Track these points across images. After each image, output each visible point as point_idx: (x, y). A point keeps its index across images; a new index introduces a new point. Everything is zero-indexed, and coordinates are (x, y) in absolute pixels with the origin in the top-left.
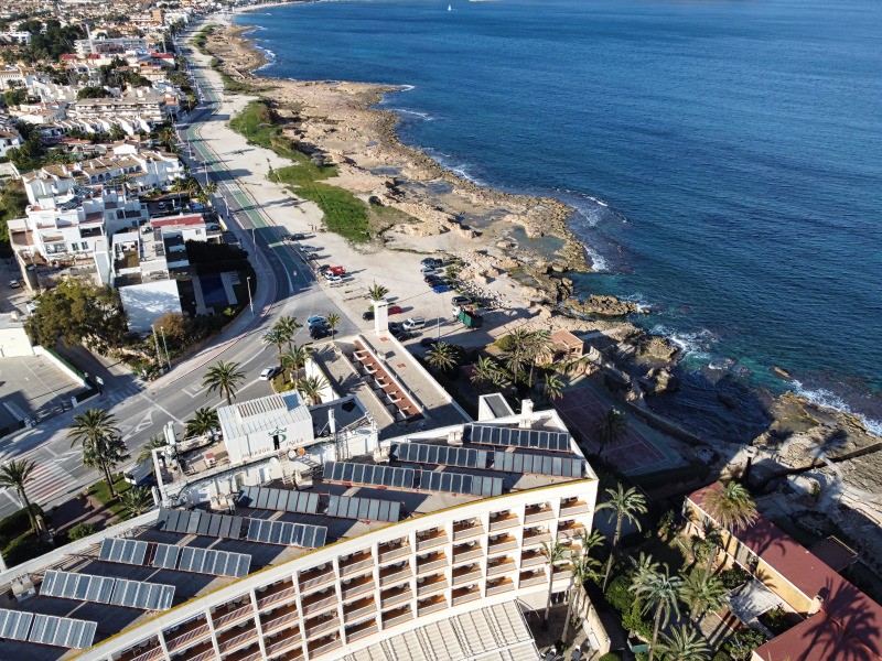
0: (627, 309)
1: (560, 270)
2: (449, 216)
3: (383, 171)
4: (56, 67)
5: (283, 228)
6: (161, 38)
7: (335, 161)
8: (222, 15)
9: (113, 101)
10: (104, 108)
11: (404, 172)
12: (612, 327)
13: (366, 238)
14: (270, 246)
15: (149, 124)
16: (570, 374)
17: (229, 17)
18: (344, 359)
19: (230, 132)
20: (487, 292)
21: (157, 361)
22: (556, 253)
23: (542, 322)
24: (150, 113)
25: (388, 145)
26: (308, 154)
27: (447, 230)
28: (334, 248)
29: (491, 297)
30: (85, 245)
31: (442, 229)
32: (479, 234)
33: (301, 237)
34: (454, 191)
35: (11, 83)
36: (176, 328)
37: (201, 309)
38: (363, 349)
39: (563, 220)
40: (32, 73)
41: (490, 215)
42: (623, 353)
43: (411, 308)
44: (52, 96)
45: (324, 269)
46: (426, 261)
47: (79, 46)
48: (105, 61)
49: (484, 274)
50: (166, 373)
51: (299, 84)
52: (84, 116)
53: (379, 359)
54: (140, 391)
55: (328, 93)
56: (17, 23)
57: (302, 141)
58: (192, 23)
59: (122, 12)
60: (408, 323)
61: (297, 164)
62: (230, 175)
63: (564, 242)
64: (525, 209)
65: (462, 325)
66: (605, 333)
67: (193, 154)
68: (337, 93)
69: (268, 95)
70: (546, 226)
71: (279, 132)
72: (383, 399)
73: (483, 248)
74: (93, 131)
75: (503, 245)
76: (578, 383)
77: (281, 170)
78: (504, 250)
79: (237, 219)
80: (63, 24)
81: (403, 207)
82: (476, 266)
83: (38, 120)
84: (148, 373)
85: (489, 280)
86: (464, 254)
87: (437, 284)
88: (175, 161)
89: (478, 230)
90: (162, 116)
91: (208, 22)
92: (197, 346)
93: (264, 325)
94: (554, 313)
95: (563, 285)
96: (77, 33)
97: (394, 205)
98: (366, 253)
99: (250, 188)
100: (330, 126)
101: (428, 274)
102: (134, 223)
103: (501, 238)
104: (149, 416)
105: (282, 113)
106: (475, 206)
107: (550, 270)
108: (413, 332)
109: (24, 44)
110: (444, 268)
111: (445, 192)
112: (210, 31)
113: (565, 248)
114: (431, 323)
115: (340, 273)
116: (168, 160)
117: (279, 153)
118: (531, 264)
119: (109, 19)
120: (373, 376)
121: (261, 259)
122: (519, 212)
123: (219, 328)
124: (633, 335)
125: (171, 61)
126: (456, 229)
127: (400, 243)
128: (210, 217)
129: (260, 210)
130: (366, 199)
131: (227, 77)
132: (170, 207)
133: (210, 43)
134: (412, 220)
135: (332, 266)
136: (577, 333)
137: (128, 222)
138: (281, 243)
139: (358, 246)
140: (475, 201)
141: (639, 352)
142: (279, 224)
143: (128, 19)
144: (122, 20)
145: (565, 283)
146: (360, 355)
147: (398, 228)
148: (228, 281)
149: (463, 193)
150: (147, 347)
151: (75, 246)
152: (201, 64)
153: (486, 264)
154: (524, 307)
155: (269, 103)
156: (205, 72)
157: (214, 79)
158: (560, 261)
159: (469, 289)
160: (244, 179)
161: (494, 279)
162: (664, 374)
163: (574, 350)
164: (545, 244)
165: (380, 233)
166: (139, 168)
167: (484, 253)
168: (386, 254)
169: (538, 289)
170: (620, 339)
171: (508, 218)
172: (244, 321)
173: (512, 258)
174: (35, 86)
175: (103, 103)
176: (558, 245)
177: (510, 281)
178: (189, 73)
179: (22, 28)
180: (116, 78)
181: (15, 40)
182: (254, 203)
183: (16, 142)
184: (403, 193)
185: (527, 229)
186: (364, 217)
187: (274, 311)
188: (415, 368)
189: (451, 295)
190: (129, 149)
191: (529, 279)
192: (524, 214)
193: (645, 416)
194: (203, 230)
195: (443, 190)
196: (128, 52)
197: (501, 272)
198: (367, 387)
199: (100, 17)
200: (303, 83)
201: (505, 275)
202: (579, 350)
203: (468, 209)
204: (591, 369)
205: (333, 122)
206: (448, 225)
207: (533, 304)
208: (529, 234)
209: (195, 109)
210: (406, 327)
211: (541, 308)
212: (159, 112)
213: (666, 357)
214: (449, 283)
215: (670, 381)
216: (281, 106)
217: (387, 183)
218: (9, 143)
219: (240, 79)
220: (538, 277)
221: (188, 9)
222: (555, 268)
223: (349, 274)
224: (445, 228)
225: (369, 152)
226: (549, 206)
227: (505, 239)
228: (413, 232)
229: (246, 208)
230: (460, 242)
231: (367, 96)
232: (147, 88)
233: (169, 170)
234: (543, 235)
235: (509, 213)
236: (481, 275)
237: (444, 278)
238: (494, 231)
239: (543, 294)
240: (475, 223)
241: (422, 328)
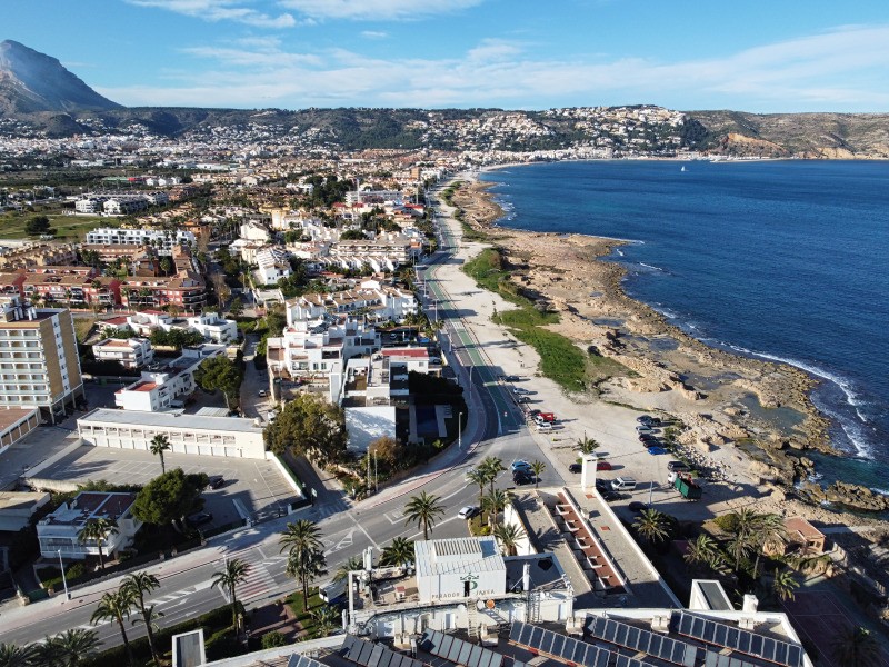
1: (799, 447)
2: (672, 374)
3: (604, 322)
4: (328, 213)
5: (499, 369)
6: (416, 191)
7: (557, 309)
8: (470, 173)
9: (368, 243)
10: (360, 248)
11: (627, 325)
12: (864, 523)
13: (581, 387)
14: (485, 384)
15: (394, 264)
16: (805, 571)
17: (476, 174)
18: (545, 510)
19: (463, 275)
20: (708, 460)
21: (366, 481)
22: (795, 427)
23: (773, 502)
24: (395, 254)
25: (612, 296)
26: (533, 300)
27: (669, 388)
28: (548, 394)
29: (713, 466)
30: (324, 366)
31: (663, 387)
32: (704, 397)
33: (516, 379)
34: (679, 349)
35: (292, 225)
36: (388, 452)
37: (413, 437)
38: (567, 503)
39: (804, 392)
40: (309, 217)
41: (718, 377)
42: (876, 557)
43: (622, 467)
44: (321, 236)
45: (535, 413)
46: (643, 419)
47: (349, 196)
48: (367, 209)
49: (707, 441)
50: (372, 495)
51: (531, 235)
52: (343, 255)
53: (582, 516)
54: (347, 509)
55: (558, 244)
56: (305, 178)
57: (528, 287)
58: (443, 180)
59: (387, 169)
60: (617, 482)
61: (520, 308)
62: (457, 314)
63: (805, 416)
64: (759, 374)
65: (678, 493)
66: (853, 529)
67: (427, 293)
68: (567, 245)
69: (501, 243)
70: (783, 397)
71: (508, 278)
72: (582, 562)
73: (708, 412)
74: (347, 267)
75: (731, 411)
76: (816, 585)
77: (505, 313)
78: (731, 417)
79: (457, 355)
80: (340, 179)
81: (622, 359)
82: (697, 429)
83: (306, 255)
84: (357, 493)
85: (713, 448)
86: (685, 416)
87: (653, 445)
88: (411, 298)
89: (704, 392)
90: (406, 257)
91: (457, 178)
92: (404, 473)
93: (469, 462)
94: (790, 496)
95: (801, 465)
96: (349, 186)
97: (613, 356)
98: (580, 402)
99: (474, 327)
100: (556, 275)
101: (645, 432)
102: (367, 350)
103: (729, 404)
104: (350, 536)
105: (513, 260)
106: (702, 366)
107: (786, 446)
108: (621, 493)
109: (307, 194)
110: (662, 429)
111: (670, 348)
112: (457, 186)
113: (806, 423)
114: (643, 486)
115: (550, 419)
116: (406, 296)
117: (505, 297)
118: (763, 437)
119: (376, 175)
120: (573, 534)
121: (474, 397)
122: (752, 377)
123: (427, 459)
125: (421, 211)
126: (678, 389)
127: (616, 396)
128: (434, 352)
129: (480, 349)
130: (585, 348)
131: (467, 226)
132: (400, 338)
133: (456, 197)
134: (631, 374)
135: (543, 411)
136: (817, 525)
137: (362, 349)
138: (496, 383)
139: (572, 395)
140: (701, 360)
142: (496, 364)
143: (391, 175)
144: (386, 176)
145: (805, 464)
146: (562, 509)
147: (615, 380)
148: (442, 413)
149: (689, 351)
150: (360, 467)
151: (315, 366)
152: (445, 214)
153: (711, 430)
154: (752, 484)
155: (501, 251)
156: (448, 221)
157: (455, 227)
158: (798, 436)
159: (689, 454)
160: (469, 318)
161: (718, 448)
163: (812, 544)
164: (781, 415)
165: (596, 384)
166: (379, 302)
167: (709, 417)
168: (600, 407)
169: (770, 466)
170: (873, 540)
171: (739, 382)
172: (450, 455)
173: (741, 427)
174: (310, 228)
175: (359, 244)
176: (798, 419)
177: (736, 452)
178: (434, 221)
179: (308, 181)
180: (375, 223)
181: (301, 190)
182: (476, 342)
183: (286, 273)
184: (624, 345)
185: (760, 397)
186: (581, 365)
187: (481, 449)
188: (620, 534)
189: (667, 459)
190: (375, 285)
191: (759, 453)
192: (758, 380)
194: (426, 364)
195: (669, 346)
196: (386, 203)
197: (727, 440)
198: (566, 545)
199: (368, 174)
200: (535, 234)
201: (731, 445)
202: (818, 545)
203: (692, 367)
204: (834, 570)
205: (561, 271)
206: (670, 384)
207: (763, 482)
208: (763, 403)
209: (435, 253)
210: (614, 486)
211: (773, 488)
212: (403, 254)
214: (666, 445)
216: (512, 254)
217: (608, 334)
218: (282, 273)
219: (478, 228)
220: (772, 453)
221: (442, 168)
222: (792, 445)
223: (559, 422)
224: (666, 386)
225: (592, 302)
227: (733, 405)
228: (631, 387)
229: (468, 346)
230: (682, 403)
231: (596, 249)
232: (398, 233)
233: (404, 305)
234: (779, 405)
235: (741, 377)
236: (703, 441)
237: (661, 439)
238: (721, 395)
239: (776, 472)
240: (700, 384)
241: (632, 490)
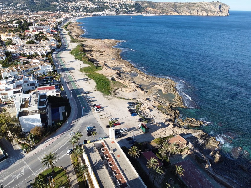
0: (200, 124)
1: (175, 107)
2: (137, 85)
3: (116, 68)
4: (22, 34)
5: (82, 89)
6: (55, 26)
7: (101, 65)
8: (73, 19)
9: (36, 45)
10: (33, 47)
11: (123, 69)
12: (195, 132)
13: (109, 93)
14: (77, 96)
15: (46, 52)
17: (75, 20)
18: (97, 152)
19: (70, 55)
20: (150, 115)
21: (30, 145)
22: (173, 100)
23: (170, 129)
24: (46, 49)
25: (118, 60)
26: (93, 62)
27: (136, 90)
28: (98, 98)
29: (152, 117)
31: (134, 90)
32: (147, 92)
33: (88, 93)
34: (138, 76)
35: (8, 39)
36: (38, 133)
37: (50, 122)
38: (105, 147)
39: (174, 87)
40: (15, 36)
41: (150, 85)
42: (200, 143)
43: (124, 123)
44: (19, 43)
45: (95, 106)
46: (129, 103)
47: (31, 28)
48: (37, 32)
49: (149, 108)
50: (33, 149)
51: (93, 40)
52: (27, 50)
53: (110, 152)
54: (22, 157)
55: (101, 43)
56: (15, 21)
57: (92, 58)
58: (64, 22)
59: (45, 18)
60: (122, 130)
61: (89, 66)
62: (68, 70)
63: (175, 96)
64: (161, 83)
65: (141, 130)
66: (193, 134)
67: (58, 62)
68: (104, 43)
69: (83, 43)
70: (169, 90)
71: (85, 55)
72: (111, 173)
73: (148, 97)
74: (29, 54)
75: (155, 96)
77: (84, 68)
78: (155, 98)
79: (68, 86)
80: (28, 22)
81: (122, 81)
82: (146, 105)
83: (13, 50)
84: (26, 150)
85: (151, 110)
86: (142, 100)
87: (133, 113)
88: (50, 66)
89: (146, 90)
90: (50, 50)
91: (69, 21)
92: (46, 138)
93: (71, 129)
94: (174, 125)
95: (176, 113)
96: (30, 24)
97: (119, 81)
98: (109, 99)
99: (74, 74)
100: (101, 53)
101: (130, 108)
102: (33, 88)
103: (154, 94)
104: (23, 171)
105: (87, 49)
106: (145, 81)
107: (171, 107)
109: (16, 27)
110: (135, 106)
112: (69, 24)
113: (176, 98)
114: (130, 130)
115: (99, 107)
116: (48, 65)
117: (84, 62)
118: (165, 104)
119: (41, 20)
120: (108, 160)
121: (73, 101)
122: (160, 84)
123: (55, 130)
124: (204, 136)
125: (56, 33)
126: (139, 90)
127: (120, 95)
128: (58, 86)
129: (76, 82)
130: (110, 78)
131: (72, 37)
132: (47, 81)
133: (69, 27)
134: (125, 87)
135: (97, 104)
136: (182, 135)
137: (31, 88)
138: (81, 95)
139: (106, 96)
140: (145, 79)
141: (206, 142)
142: (81, 88)
143: (46, 20)
144: (45, 20)
145: (177, 112)
146: (103, 150)
147: (120, 89)
148: (61, 110)
149: (141, 77)
150: (27, 139)
152: (65, 33)
153: (149, 104)
154: (163, 122)
155: (83, 46)
156: (66, 36)
157: (68, 38)
158: (174, 103)
159: (144, 114)
160: (72, 71)
162: (217, 155)
163: (183, 144)
164: (169, 96)
165: (114, 91)
166: (38, 68)
167: (149, 99)
168: (116, 100)
169: (167, 115)
170: (199, 137)
171: (156, 86)
172: (64, 127)
173: (158, 102)
174: (14, 40)
175: (33, 46)
176: (173, 97)
177: (157, 111)
178: (61, 36)
179: (16, 23)
180: (39, 37)
181: (14, 26)
182: (74, 80)
183: (4, 58)
184: (122, 76)
185: (162, 90)
186: (109, 85)
187: (76, 123)
188: (124, 158)
189: (138, 117)
190: (38, 61)
191: (164, 110)
192: (161, 84)
193: (213, 176)
194: (55, 92)
195: (135, 75)
196: (44, 30)
198: (104, 167)
199: (39, 20)
200: (94, 39)
201: (156, 108)
202: (185, 144)
203: (143, 82)
204: (190, 152)
205: (102, 52)
206: (137, 89)
207: (166, 121)
208: (164, 92)
209: (61, 47)
211: (170, 123)
212: (49, 49)
214: (137, 112)
216: (87, 46)
217: (117, 73)
218: (2, 58)
219: (76, 38)
220: (168, 110)
221: (64, 18)
222: (173, 106)
223: (103, 108)
224: (135, 89)
225: (112, 62)
226: (168, 81)
227: (155, 94)
228: (125, 91)
229: (71, 82)
230: (141, 95)
231: (113, 44)
232: (47, 41)
233: (48, 68)
234: (168, 93)
235: (156, 84)
236: (148, 109)
237: (135, 110)
238: (151, 91)
239: (169, 117)
240: (145, 87)
241: (127, 132)
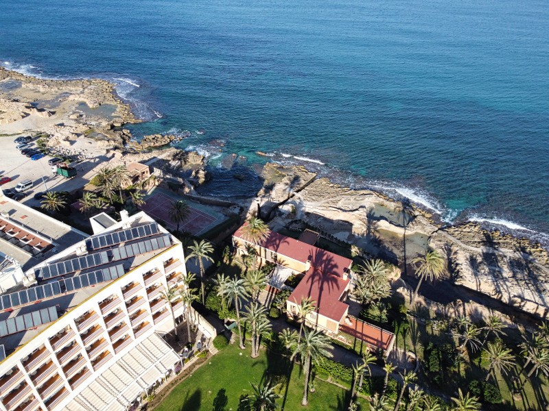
0: (168, 140)
1: (119, 125)
2: (26, 104)
12: (163, 152)
16: (146, 188)
20: (73, 151)
22: (113, 114)
23: (117, 161)
27: (28, 115)
29: (77, 153)
31: (23, 114)
32: (53, 113)
34: (23, 86)
39: (110, 92)
41: (57, 98)
42: (174, 166)
43: (19, 175)
46: (19, 140)
49: (67, 139)
53: (4, 218)
60: (19, 187)
63: (116, 106)
64: (82, 89)
65: (62, 177)
66: (160, 157)
70: (101, 99)
72: (18, 244)
73: (60, 122)
75: (74, 117)
76: (153, 192)
78: (76, 120)
82: (59, 135)
85: (72, 143)
86: (48, 128)
87: (33, 154)
89: (52, 110)
94: (124, 153)
95: (124, 134)
101: (23, 148)
103: (71, 113)
106: (43, 94)
107: (112, 127)
108: (25, 192)
110: (34, 142)
111: (16, 87)
113: (118, 110)
114: (38, 182)
118: (98, 126)
120: (3, 231)
122: (79, 92)
124: (177, 154)
126: (34, 113)
136: (143, 162)
140: (42, 89)
141: (183, 163)
145: (125, 132)
149: (30, 86)
153: (66, 132)
154: (103, 155)
158: (117, 119)
159: (59, 151)
161: (75, 141)
163: (144, 173)
164: (103, 110)
167: (62, 125)
169: (108, 141)
170: (170, 159)
171: (71, 97)
173: (84, 124)
176: (113, 109)
177: (87, 140)
185: (87, 103)
188: (35, 216)
189: (46, 159)
191: (100, 136)
192: (82, 93)
195: (15, 85)
197: (78, 135)
201: (82, 137)
202: (147, 172)
203: (38, 96)
204: (158, 181)
206: (27, 111)
207: (108, 151)
208: (91, 106)
210: (18, 190)
211: (114, 152)
213: (199, 162)
214: (42, 151)
215: (206, 175)
220: (106, 133)
222: (115, 125)
224: (25, 113)
226: (98, 83)
227: (74, 113)
230: (40, 121)
234: (100, 104)
235: (71, 94)
236: (65, 140)
237: (38, 148)
238: (64, 109)
239: (112, 143)
240: (48, 105)
241: (31, 187)
